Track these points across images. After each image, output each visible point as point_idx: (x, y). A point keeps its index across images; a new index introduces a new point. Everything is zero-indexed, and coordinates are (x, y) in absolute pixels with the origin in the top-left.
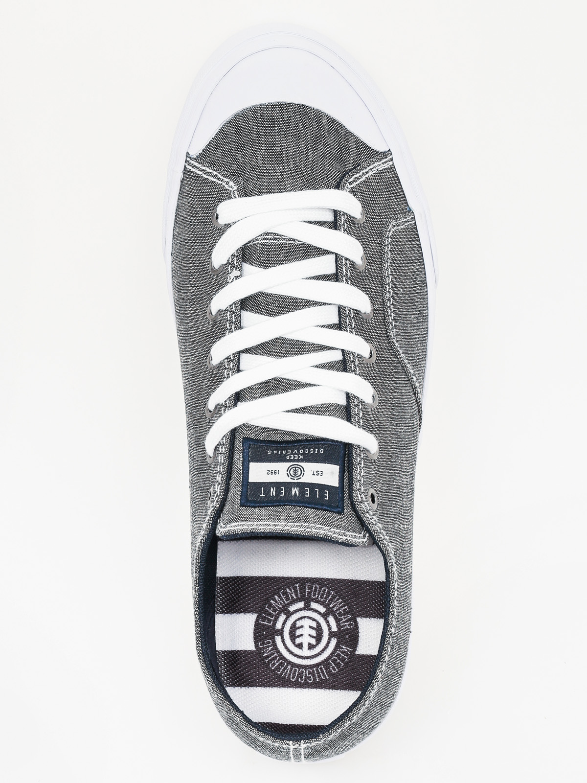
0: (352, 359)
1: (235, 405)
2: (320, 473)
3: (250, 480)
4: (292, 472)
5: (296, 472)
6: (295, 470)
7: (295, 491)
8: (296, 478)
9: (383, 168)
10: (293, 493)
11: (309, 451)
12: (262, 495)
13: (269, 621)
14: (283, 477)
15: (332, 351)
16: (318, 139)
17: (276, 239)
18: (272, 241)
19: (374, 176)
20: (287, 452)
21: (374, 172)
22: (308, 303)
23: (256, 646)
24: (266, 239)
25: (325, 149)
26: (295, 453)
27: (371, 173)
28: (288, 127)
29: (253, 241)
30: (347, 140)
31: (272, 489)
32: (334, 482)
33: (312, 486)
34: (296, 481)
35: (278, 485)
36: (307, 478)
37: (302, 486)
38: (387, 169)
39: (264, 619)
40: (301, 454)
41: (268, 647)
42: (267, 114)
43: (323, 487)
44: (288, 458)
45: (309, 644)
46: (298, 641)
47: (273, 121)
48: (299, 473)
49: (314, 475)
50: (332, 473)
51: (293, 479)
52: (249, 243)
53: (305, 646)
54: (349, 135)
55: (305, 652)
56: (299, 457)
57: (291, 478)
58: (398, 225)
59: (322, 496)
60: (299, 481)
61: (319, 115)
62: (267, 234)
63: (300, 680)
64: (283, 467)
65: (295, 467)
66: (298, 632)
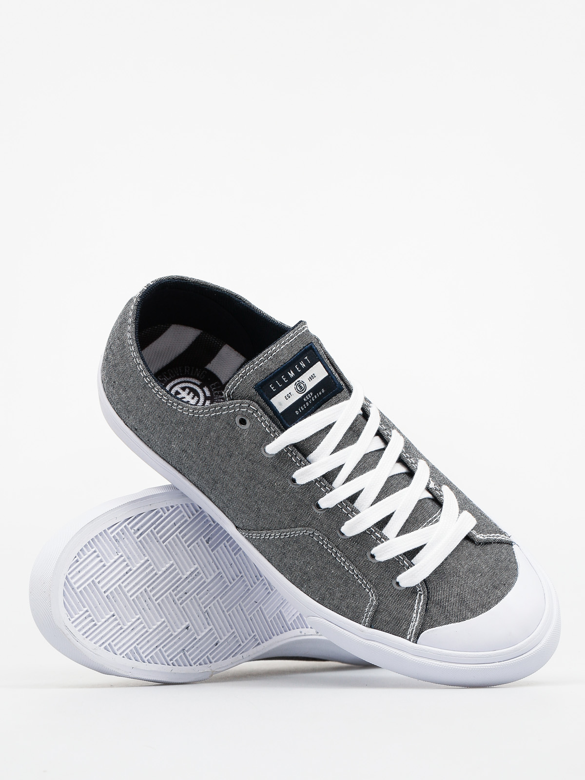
0: (327, 488)
1: (363, 409)
2: (287, 398)
3: (319, 362)
4: (302, 385)
5: (301, 387)
6: (301, 388)
7: (292, 374)
8: (298, 383)
9: (411, 627)
10: (292, 372)
11: (303, 407)
12: (306, 358)
13: (213, 387)
14: (304, 378)
15: (344, 481)
16: (462, 601)
17: (430, 522)
18: (430, 519)
19: (411, 616)
20: (314, 398)
21: (413, 618)
22: (378, 499)
23: (207, 370)
24: (435, 518)
25: (452, 600)
26: (309, 400)
27: (414, 615)
28: (485, 592)
29: (440, 513)
30: (446, 617)
31: (304, 365)
32: (275, 401)
33: (286, 385)
34: (296, 381)
35: (304, 371)
36: (291, 388)
37: (291, 381)
38: (407, 629)
39: (217, 385)
40: (306, 402)
41: (199, 375)
42: (502, 588)
43: (279, 390)
44: (311, 394)
45: (180, 394)
46: (187, 390)
47: (495, 587)
48: (298, 388)
49: (290, 393)
50: (280, 404)
51: (298, 381)
52: (441, 510)
53: (181, 391)
54: (449, 621)
55: (177, 388)
56: (306, 399)
57: (299, 381)
58: (371, 606)
59: (275, 385)
60: (294, 383)
61: (475, 613)
62: (437, 521)
63: (165, 373)
64: (310, 385)
65: (303, 390)
66: (192, 394)
